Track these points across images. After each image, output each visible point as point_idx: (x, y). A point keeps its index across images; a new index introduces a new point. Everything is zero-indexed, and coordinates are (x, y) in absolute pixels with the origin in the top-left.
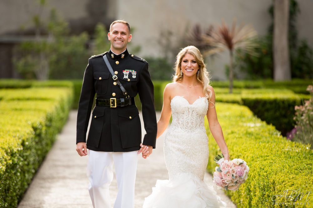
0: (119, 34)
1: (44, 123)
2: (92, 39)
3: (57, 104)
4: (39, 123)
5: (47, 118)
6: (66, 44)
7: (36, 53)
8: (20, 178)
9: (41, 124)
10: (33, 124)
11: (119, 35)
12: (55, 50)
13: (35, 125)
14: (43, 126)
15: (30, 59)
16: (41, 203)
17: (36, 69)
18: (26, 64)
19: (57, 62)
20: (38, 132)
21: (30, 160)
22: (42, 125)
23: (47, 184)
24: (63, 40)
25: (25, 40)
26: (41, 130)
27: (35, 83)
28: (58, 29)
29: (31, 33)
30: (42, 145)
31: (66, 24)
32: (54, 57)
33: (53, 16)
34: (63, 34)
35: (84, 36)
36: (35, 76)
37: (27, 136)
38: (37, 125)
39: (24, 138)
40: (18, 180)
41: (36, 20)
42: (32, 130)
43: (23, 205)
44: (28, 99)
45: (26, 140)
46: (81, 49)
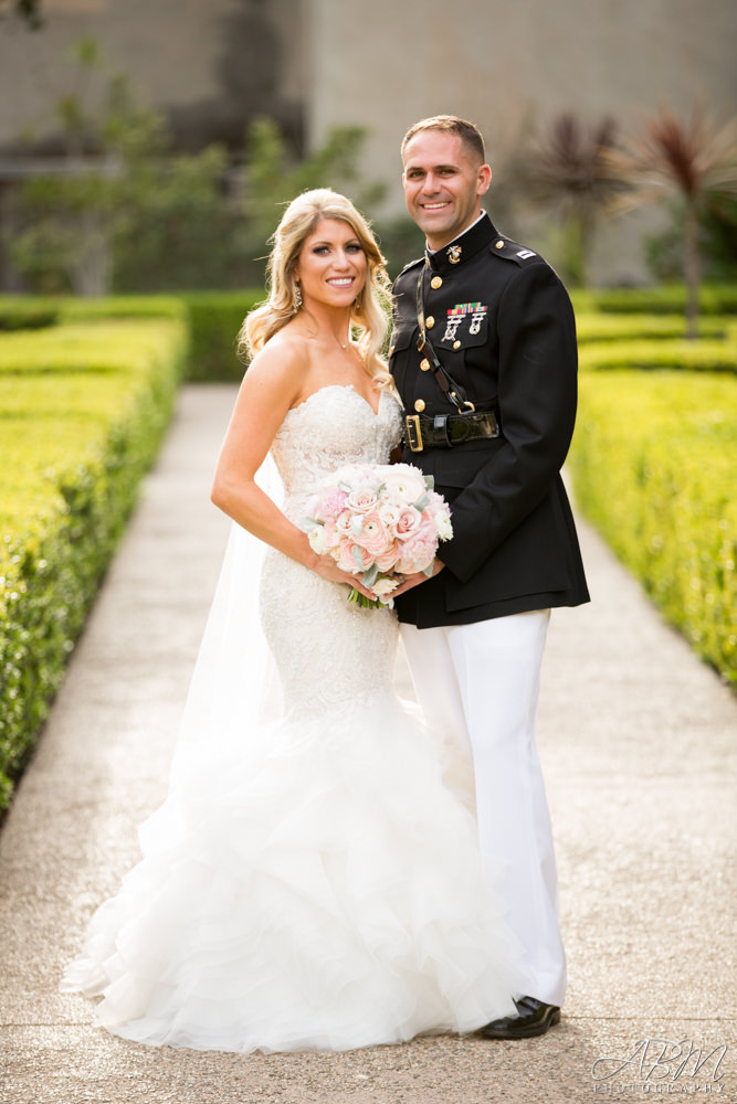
0: (430, 175)
1: (99, 468)
2: (237, 163)
3: (139, 386)
4: (83, 471)
5: (109, 441)
6: (162, 181)
7: (71, 211)
8: (18, 709)
9: (89, 470)
10: (62, 477)
11: (429, 184)
12: (126, 203)
13: (70, 482)
14: (97, 478)
15: (51, 231)
16: (97, 781)
17: (73, 259)
18: (42, 247)
19: (135, 237)
20: (80, 501)
21: (53, 617)
22: (94, 475)
23: (117, 690)
24: (151, 168)
25: (38, 170)
26: (89, 490)
27: (70, 306)
28: (135, 137)
29: (53, 151)
30: (96, 541)
31: (158, 121)
32: (123, 223)
33: (117, 94)
34: (151, 152)
35: (214, 157)
36: (67, 284)
37: (42, 533)
38: (75, 478)
39: (32, 545)
40: (10, 718)
41: (69, 110)
42: (60, 503)
43: (33, 791)
44: (47, 371)
45: (36, 552)
46: (205, 197)
